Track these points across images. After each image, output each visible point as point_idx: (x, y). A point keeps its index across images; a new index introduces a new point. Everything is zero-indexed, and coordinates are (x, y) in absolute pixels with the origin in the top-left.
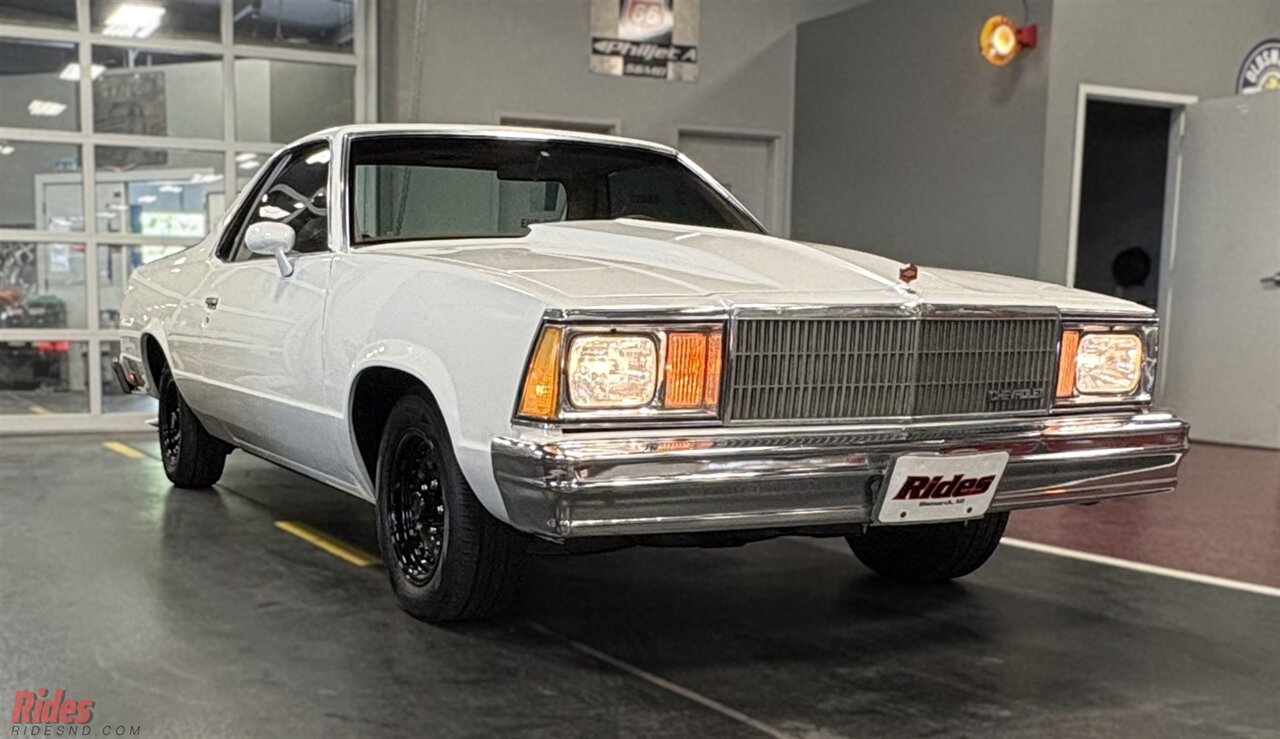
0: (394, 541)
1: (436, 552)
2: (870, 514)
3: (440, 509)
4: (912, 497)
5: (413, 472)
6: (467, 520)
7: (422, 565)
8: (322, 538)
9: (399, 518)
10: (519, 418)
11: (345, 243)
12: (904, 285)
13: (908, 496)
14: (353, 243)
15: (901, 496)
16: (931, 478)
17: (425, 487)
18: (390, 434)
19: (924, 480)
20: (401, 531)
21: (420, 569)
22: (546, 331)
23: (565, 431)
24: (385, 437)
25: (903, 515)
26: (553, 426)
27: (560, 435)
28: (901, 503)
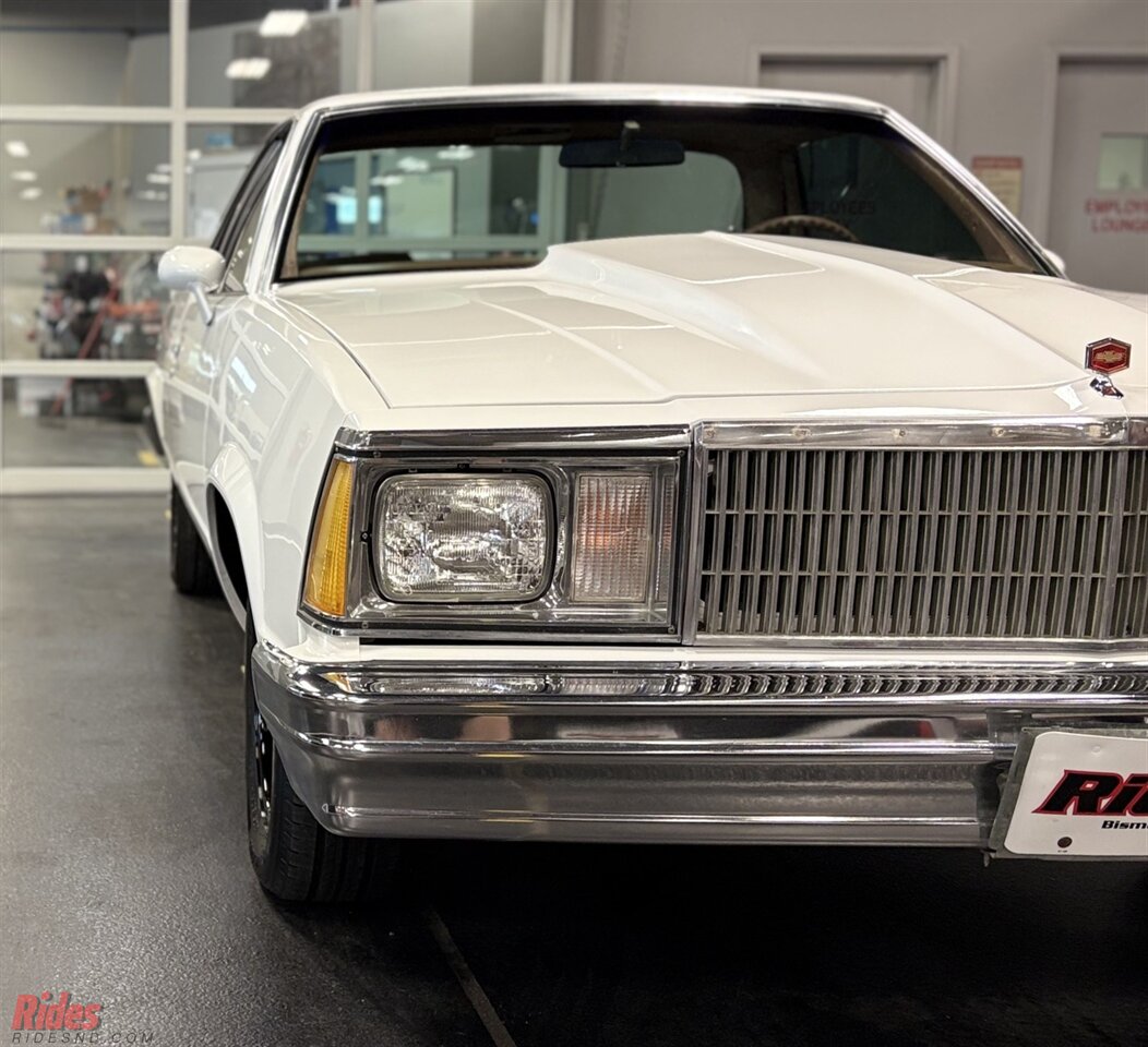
2: (986, 832)
4: (1080, 810)
10: (304, 609)
12: (1093, 375)
13: (1071, 809)
14: (278, 279)
15: (1054, 804)
16: (1125, 777)
19: (1112, 780)
22: (337, 466)
23: (363, 641)
25: (1065, 842)
26: (342, 631)
27: (354, 648)
28: (1055, 821)
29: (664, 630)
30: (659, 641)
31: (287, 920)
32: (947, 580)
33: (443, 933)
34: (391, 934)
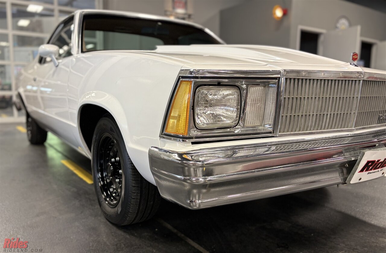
0: (100, 185)
1: (119, 190)
3: (120, 171)
5: (108, 152)
6: (134, 182)
7: (113, 197)
8: (77, 169)
9: (102, 174)
10: (165, 134)
11: (78, 51)
13: (365, 170)
14: (82, 52)
15: (362, 171)
16: (376, 161)
17: (113, 160)
18: (96, 135)
19: (373, 162)
20: (103, 180)
21: (112, 198)
22: (181, 83)
23: (193, 143)
24: (94, 136)
25: (360, 179)
26: (187, 140)
27: (190, 146)
28: (361, 174)
29: (270, 133)
30: (270, 136)
31: (125, 232)
32: (328, 115)
33: (169, 226)
34: (156, 230)
